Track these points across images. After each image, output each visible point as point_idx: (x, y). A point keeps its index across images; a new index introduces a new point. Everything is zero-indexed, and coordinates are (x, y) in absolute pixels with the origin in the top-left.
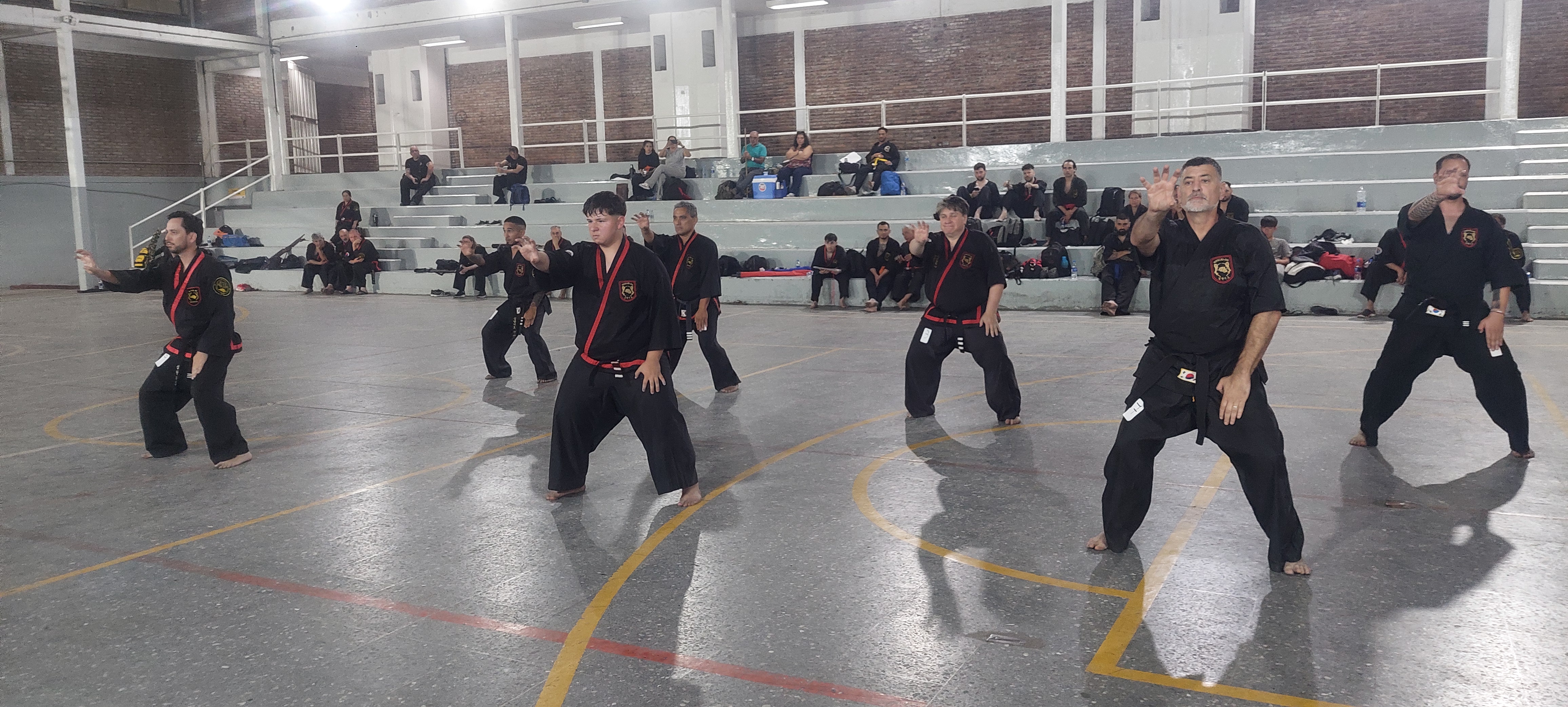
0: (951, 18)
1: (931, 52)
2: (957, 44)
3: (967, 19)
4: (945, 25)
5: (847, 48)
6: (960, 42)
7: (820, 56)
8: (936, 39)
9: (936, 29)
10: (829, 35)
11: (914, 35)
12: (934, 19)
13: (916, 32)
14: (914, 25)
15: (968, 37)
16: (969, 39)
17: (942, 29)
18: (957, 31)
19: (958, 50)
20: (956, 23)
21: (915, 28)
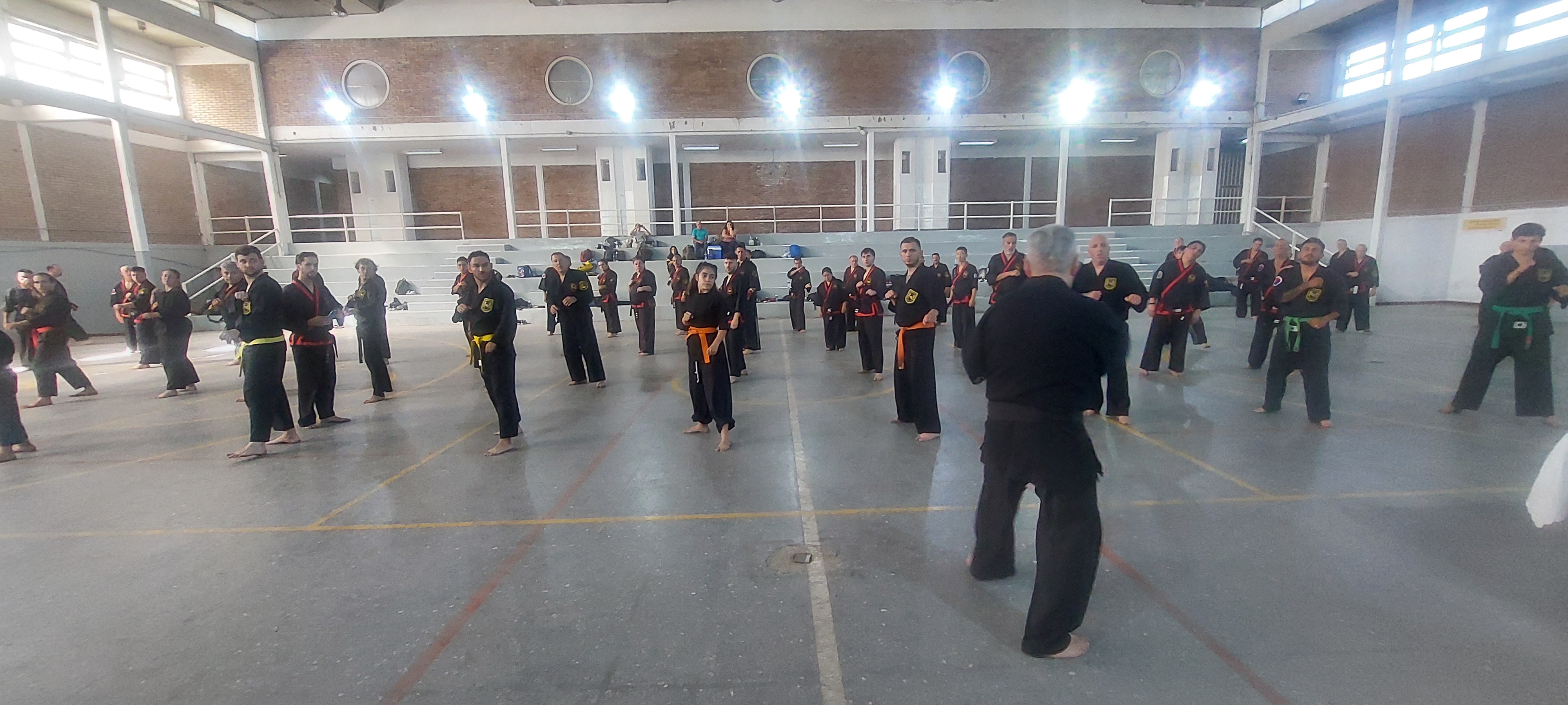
0: (779, 163)
1: (768, 181)
3: (788, 165)
4: (776, 166)
5: (717, 175)
6: (785, 176)
7: (700, 179)
8: (771, 174)
9: (771, 169)
10: (706, 167)
11: (758, 170)
12: (770, 163)
13: (759, 169)
16: (789, 175)
17: (774, 169)
18: (783, 170)
21: (759, 166)
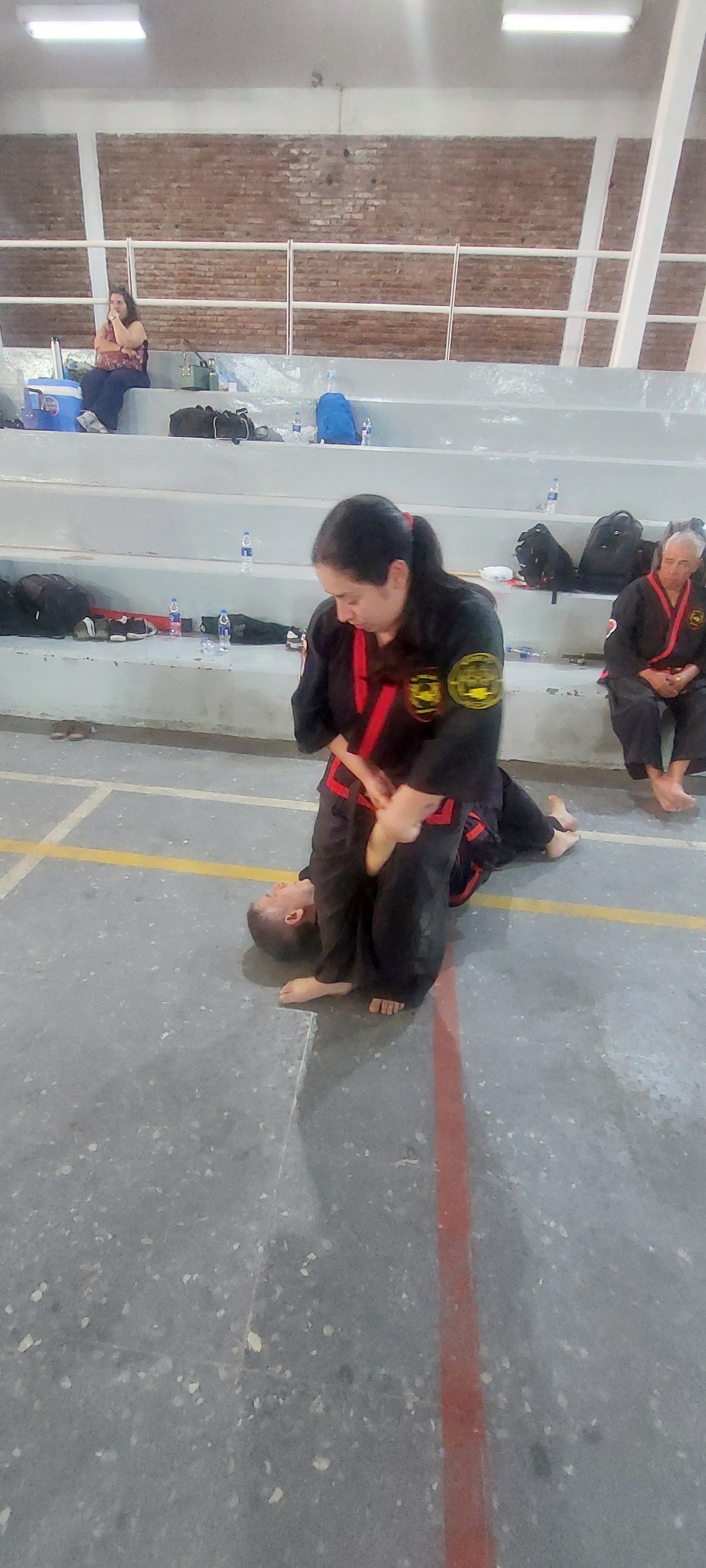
0: (359, 138)
1: (320, 204)
2: (366, 195)
3: (385, 145)
4: (346, 153)
5: (175, 181)
6: (370, 190)
7: (127, 191)
8: (329, 180)
9: (332, 160)
10: (143, 149)
11: (292, 166)
12: (329, 138)
13: (296, 160)
14: (292, 146)
15: (383, 183)
16: (385, 187)
17: (342, 160)
18: (367, 167)
19: (364, 208)
20: (365, 152)
21: (294, 151)
